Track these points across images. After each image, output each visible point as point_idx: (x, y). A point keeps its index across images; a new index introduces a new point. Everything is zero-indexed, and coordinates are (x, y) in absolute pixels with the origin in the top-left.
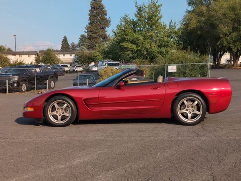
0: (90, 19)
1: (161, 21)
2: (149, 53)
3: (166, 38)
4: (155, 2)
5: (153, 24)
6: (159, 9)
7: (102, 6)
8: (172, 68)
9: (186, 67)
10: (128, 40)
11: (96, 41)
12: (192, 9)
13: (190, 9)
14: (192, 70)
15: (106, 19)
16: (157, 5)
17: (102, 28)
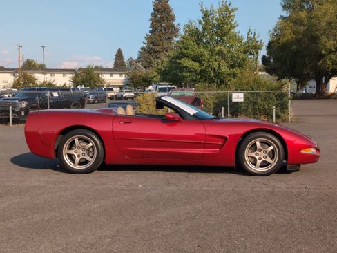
0: (152, 26)
1: (236, 30)
2: (217, 75)
3: (241, 55)
4: (228, 4)
5: (224, 35)
6: (232, 14)
7: (169, 8)
8: (238, 97)
9: (258, 95)
10: (188, 57)
11: (158, 56)
12: (288, 15)
13: (286, 14)
14: (265, 100)
15: (173, 26)
16: (230, 8)
17: (169, 38)
